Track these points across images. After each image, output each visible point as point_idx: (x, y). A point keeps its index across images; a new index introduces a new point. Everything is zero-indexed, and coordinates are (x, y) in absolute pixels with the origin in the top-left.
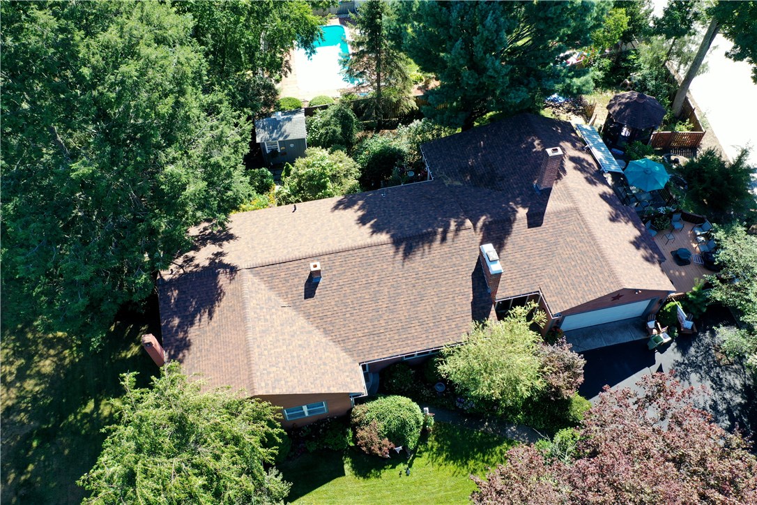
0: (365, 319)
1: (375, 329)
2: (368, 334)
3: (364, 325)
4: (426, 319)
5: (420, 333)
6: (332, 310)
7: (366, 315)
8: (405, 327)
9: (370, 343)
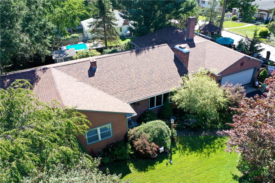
0: (125, 83)
1: (132, 87)
2: (129, 89)
3: (125, 86)
4: (158, 80)
5: (156, 86)
6: (106, 81)
7: (125, 81)
8: (148, 84)
9: (131, 93)
